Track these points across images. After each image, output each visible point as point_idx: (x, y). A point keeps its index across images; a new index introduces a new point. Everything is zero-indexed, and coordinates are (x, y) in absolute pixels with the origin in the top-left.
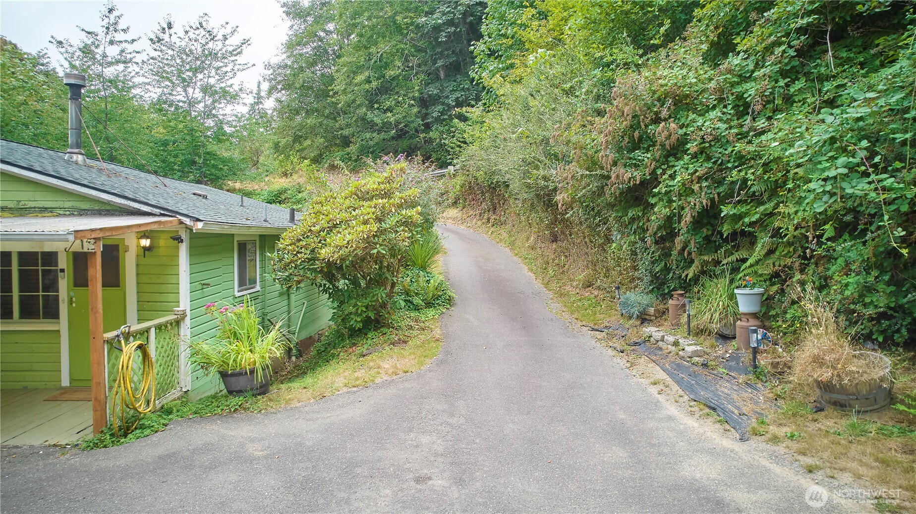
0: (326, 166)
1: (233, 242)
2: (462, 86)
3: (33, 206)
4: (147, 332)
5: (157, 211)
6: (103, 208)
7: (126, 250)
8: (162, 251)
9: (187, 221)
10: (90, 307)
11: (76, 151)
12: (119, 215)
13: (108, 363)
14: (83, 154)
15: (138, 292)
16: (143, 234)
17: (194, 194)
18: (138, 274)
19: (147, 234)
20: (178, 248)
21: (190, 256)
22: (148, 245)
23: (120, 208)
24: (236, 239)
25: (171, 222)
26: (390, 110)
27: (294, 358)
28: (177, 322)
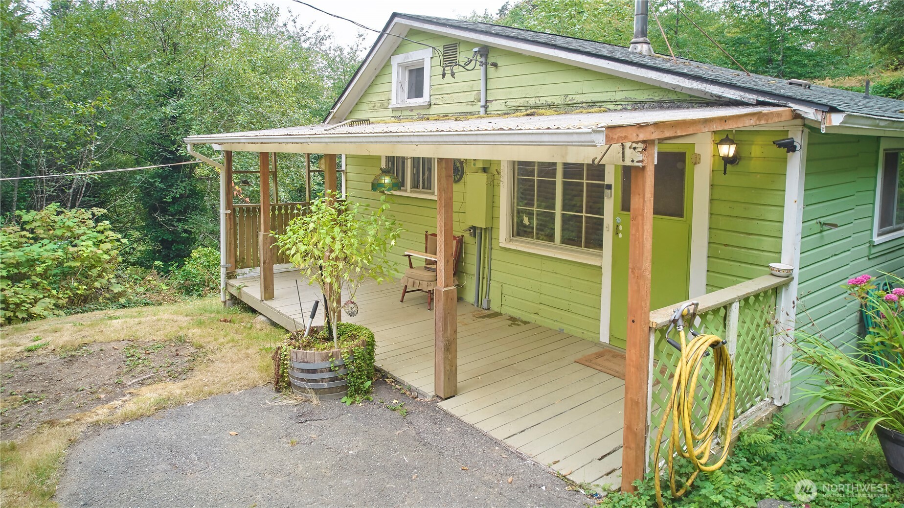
1: (877, 152)
3: (580, 101)
4: (725, 307)
5: (751, 97)
6: (666, 98)
7: (697, 161)
8: (754, 165)
9: (810, 113)
10: (631, 265)
11: (641, 39)
12: (688, 108)
13: (655, 366)
14: (648, 43)
15: (710, 228)
16: (724, 137)
17: (791, 84)
18: (712, 200)
19: (730, 137)
20: (785, 161)
21: (806, 174)
22: (731, 155)
23: (690, 96)
24: (884, 145)
25: (779, 114)
28: (776, 290)
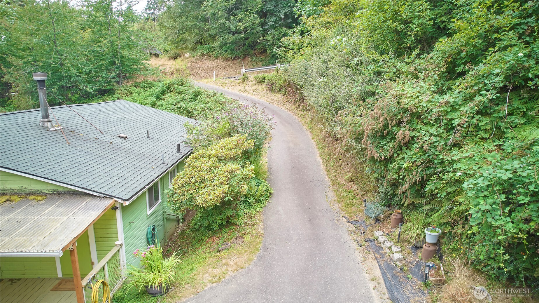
0: (199, 54)
2: (289, 4)
3: (30, 189)
5: (102, 195)
6: (71, 190)
9: (120, 201)
11: (46, 120)
14: (51, 122)
17: (119, 137)
26: (240, 20)
27: (181, 224)
28: (119, 250)
